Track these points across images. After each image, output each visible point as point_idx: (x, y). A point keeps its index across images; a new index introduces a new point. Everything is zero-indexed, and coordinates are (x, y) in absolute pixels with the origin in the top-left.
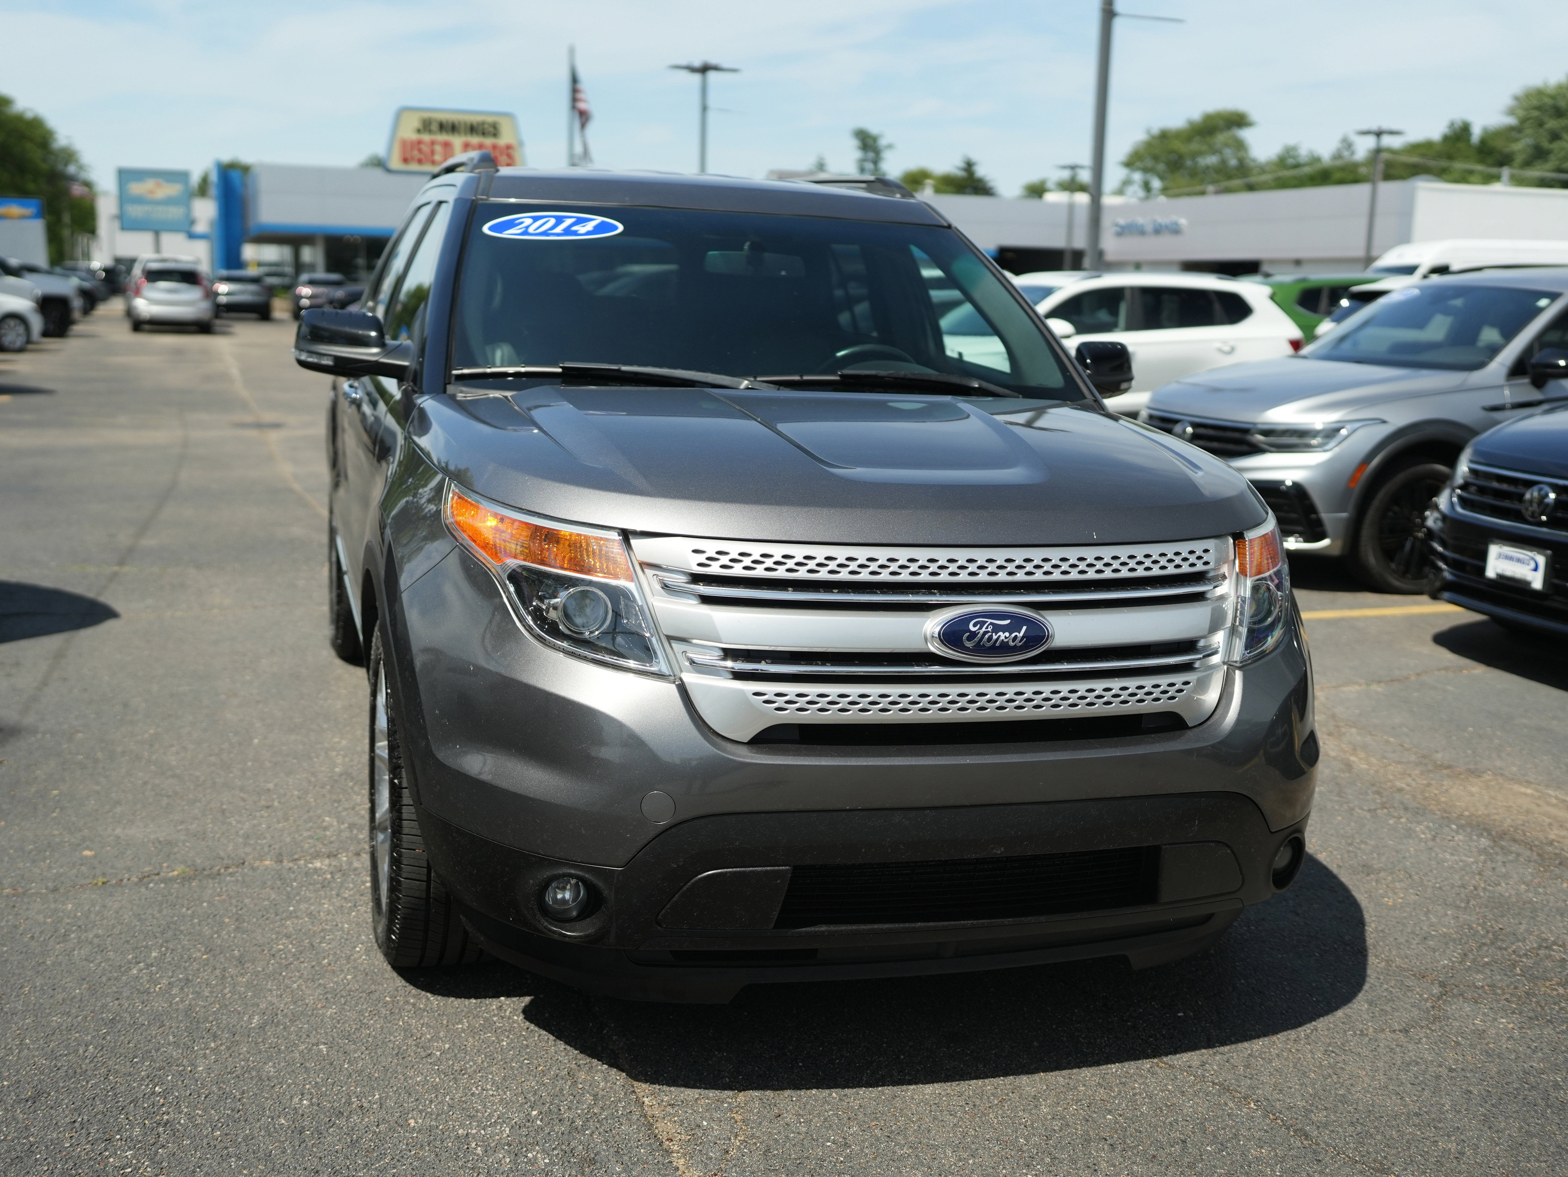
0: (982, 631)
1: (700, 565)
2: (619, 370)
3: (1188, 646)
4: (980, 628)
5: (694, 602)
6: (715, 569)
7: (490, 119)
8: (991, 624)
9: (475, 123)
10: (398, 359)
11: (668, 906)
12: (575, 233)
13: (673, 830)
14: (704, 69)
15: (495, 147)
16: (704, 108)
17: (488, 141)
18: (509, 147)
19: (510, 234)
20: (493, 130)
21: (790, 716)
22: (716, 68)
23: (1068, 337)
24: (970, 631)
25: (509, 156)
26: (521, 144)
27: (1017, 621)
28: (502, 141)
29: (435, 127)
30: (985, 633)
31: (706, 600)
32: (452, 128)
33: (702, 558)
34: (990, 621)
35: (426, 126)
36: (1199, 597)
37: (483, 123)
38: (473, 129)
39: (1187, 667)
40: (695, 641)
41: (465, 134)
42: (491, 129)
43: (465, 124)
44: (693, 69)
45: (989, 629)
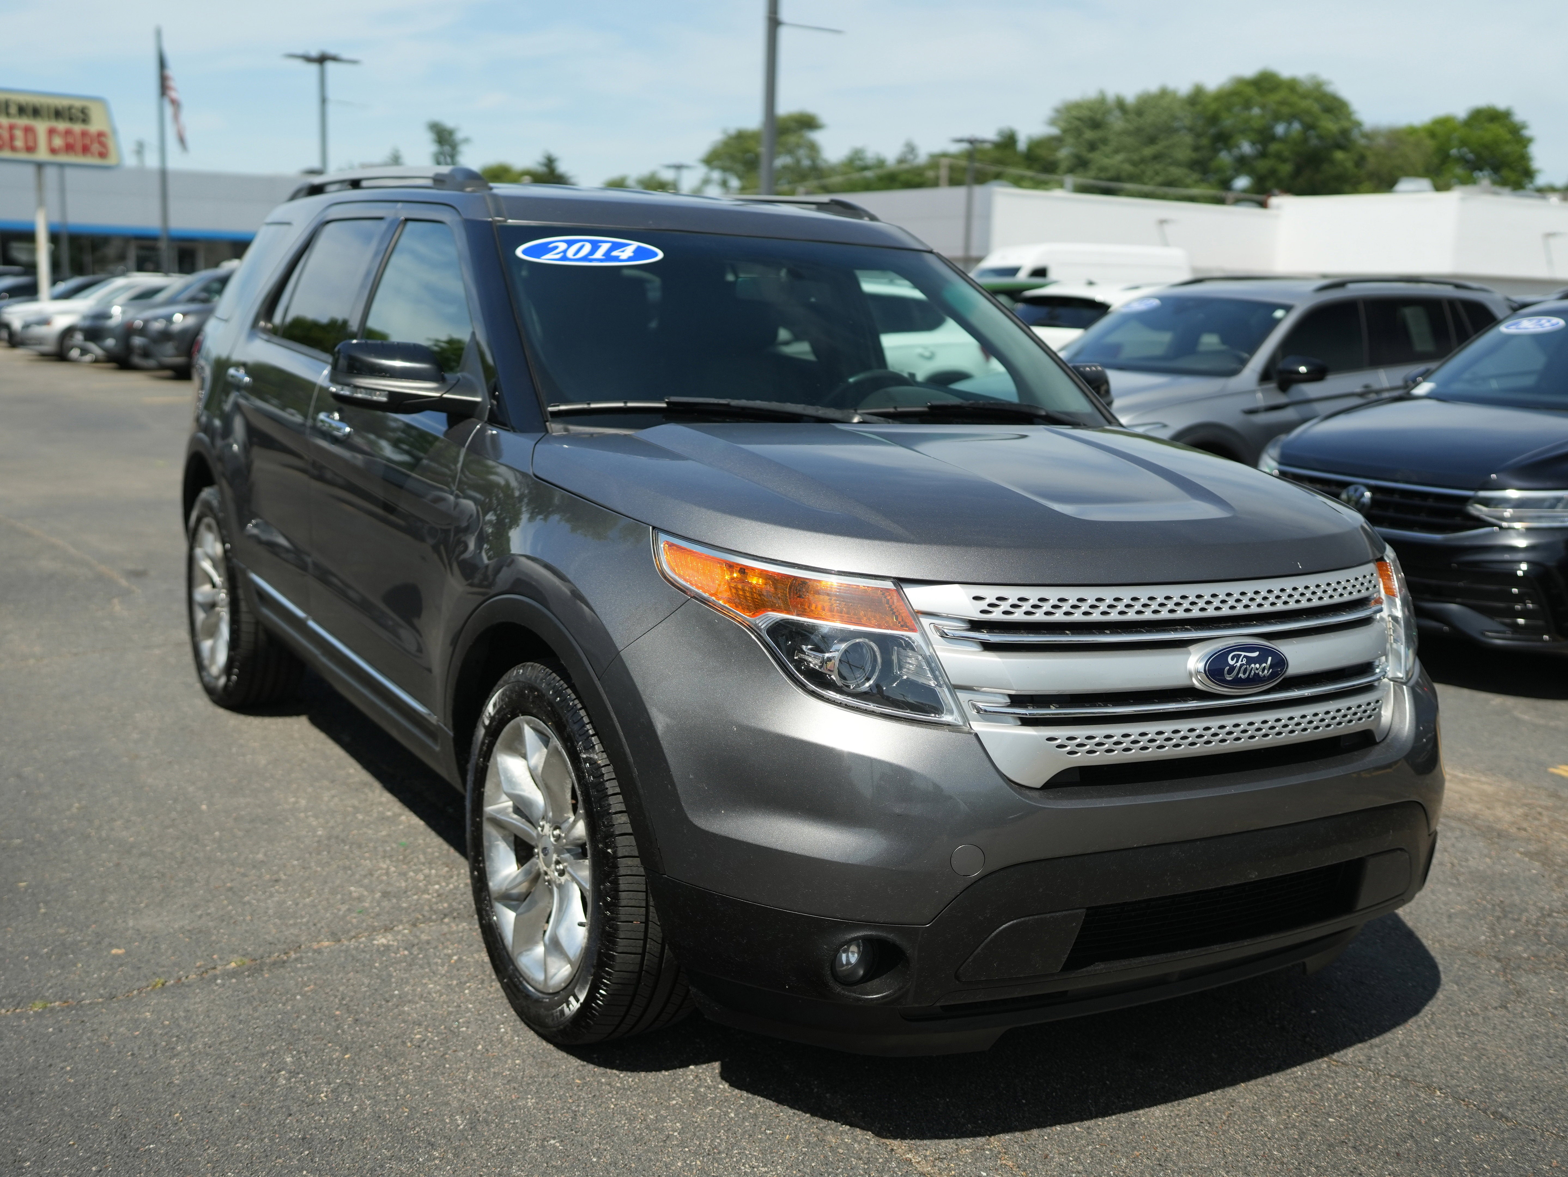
0: (1238, 664)
1: (983, 612)
2: (728, 405)
4: (1237, 662)
5: (977, 649)
6: (996, 615)
7: (78, 104)
8: (1245, 656)
9: (60, 107)
10: (466, 395)
11: (970, 960)
12: (617, 259)
14: (322, 59)
15: (84, 134)
16: (324, 101)
17: (77, 128)
18: (100, 135)
19: (547, 259)
20: (84, 116)
21: (1081, 759)
22: (335, 59)
24: (1229, 665)
25: (103, 145)
26: (114, 131)
27: (1264, 652)
28: (94, 127)
29: (13, 110)
30: (1241, 666)
31: (988, 647)
32: (36, 112)
33: (983, 605)
34: (1243, 654)
35: (4, 108)
36: (1369, 621)
37: (70, 108)
38: (58, 114)
39: (1368, 688)
40: (984, 689)
41: (49, 118)
42: (80, 115)
43: (48, 108)
44: (308, 59)
45: (1244, 662)
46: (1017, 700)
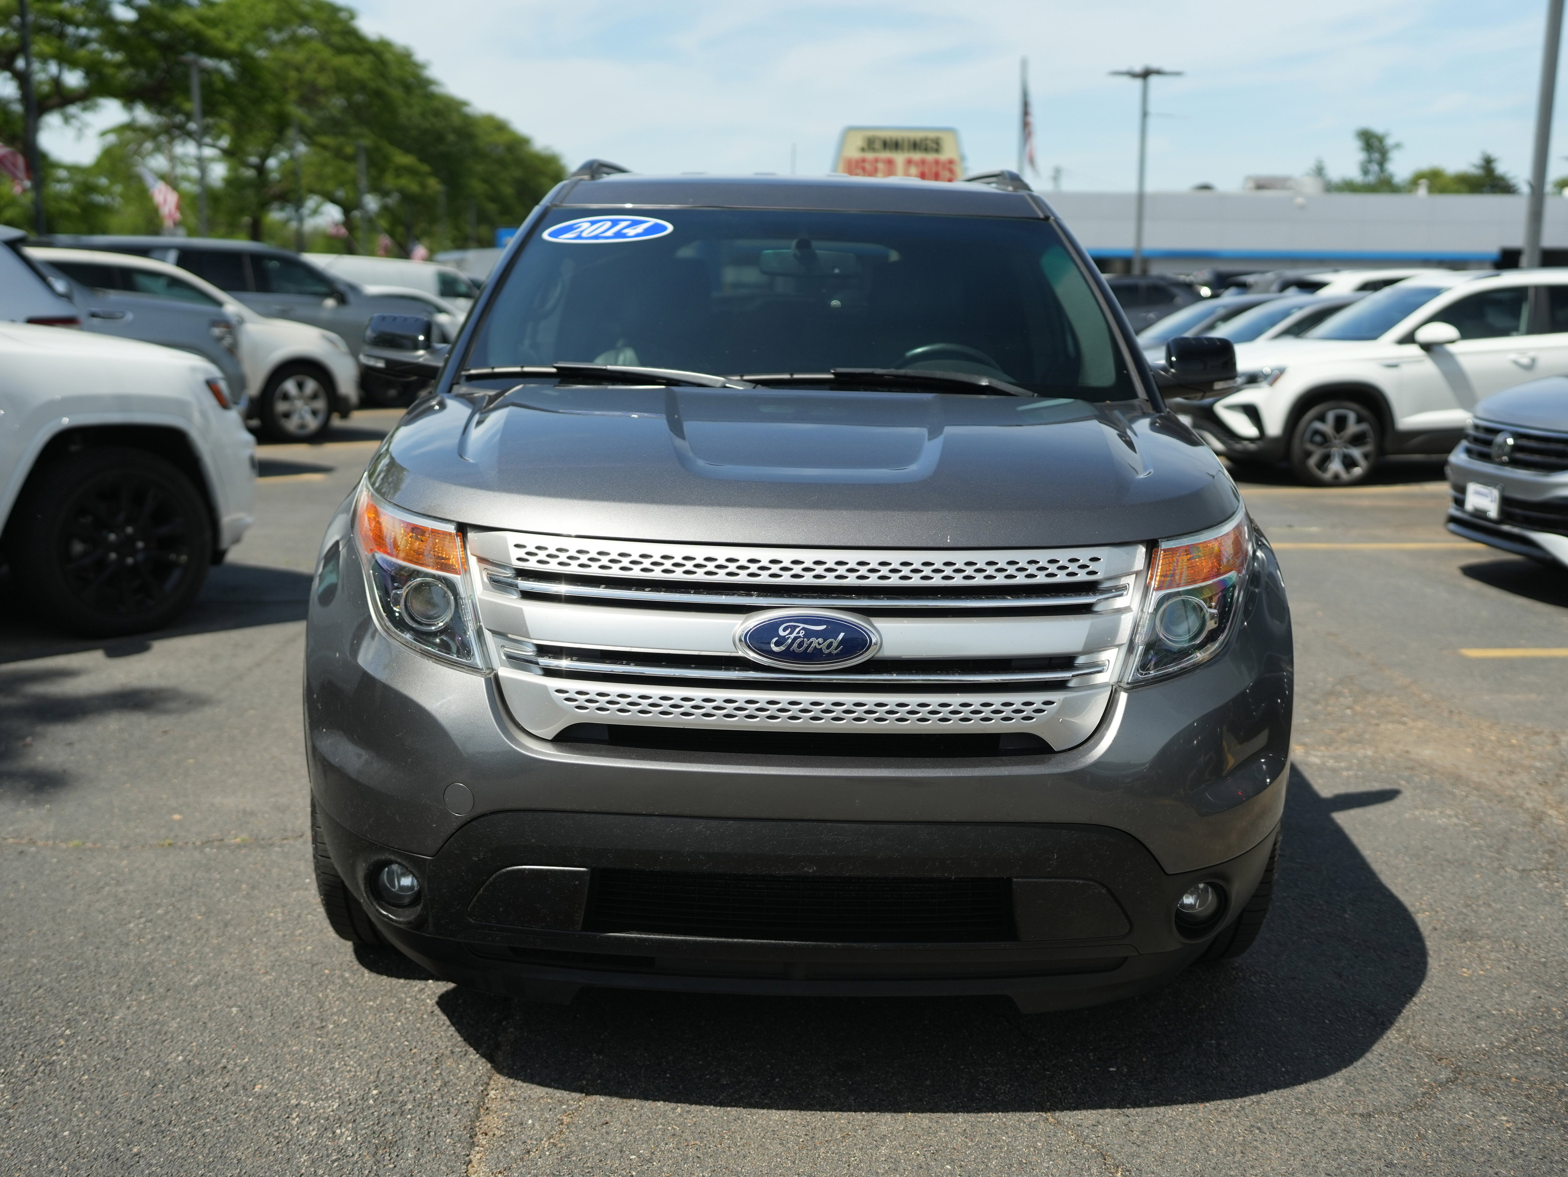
0: (792, 636)
1: (519, 559)
3: (1066, 662)
5: (516, 596)
6: (532, 564)
7: (932, 135)
8: (803, 629)
9: (918, 140)
13: (474, 823)
14: (1145, 74)
15: (937, 162)
16: (1145, 114)
17: (930, 157)
18: (951, 162)
19: (565, 239)
20: (936, 146)
21: (590, 715)
22: (1158, 72)
23: (1452, 342)
24: (779, 636)
25: (951, 171)
26: (963, 158)
27: (834, 626)
28: (944, 157)
29: (878, 145)
30: (795, 638)
31: (526, 595)
32: (894, 145)
33: (521, 553)
34: (802, 626)
35: (870, 144)
36: (1086, 609)
37: (926, 139)
38: (915, 146)
39: (1061, 685)
40: (510, 636)
41: (909, 150)
42: (934, 146)
43: (909, 141)
44: (1134, 75)
45: (801, 635)
46: (543, 650)
